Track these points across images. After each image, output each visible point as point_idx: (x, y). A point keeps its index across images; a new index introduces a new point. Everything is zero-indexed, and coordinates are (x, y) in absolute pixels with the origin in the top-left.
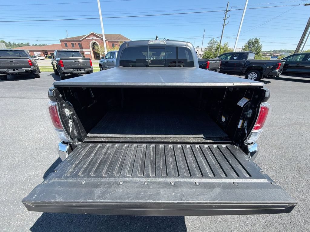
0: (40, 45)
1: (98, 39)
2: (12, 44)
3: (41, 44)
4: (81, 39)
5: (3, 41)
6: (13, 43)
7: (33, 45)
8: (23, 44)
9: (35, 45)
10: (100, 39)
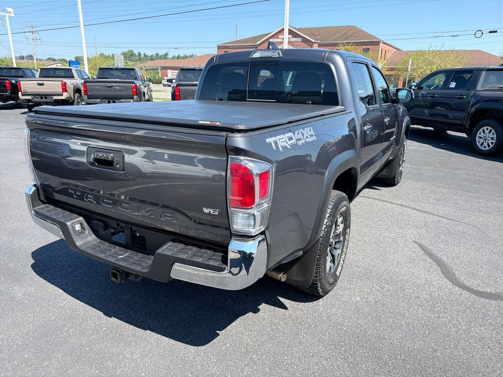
0: (185, 57)
1: (295, 39)
2: (143, 56)
3: (188, 55)
4: (258, 43)
5: (131, 50)
6: (144, 54)
7: (173, 57)
8: (158, 54)
9: (176, 56)
10: (300, 39)
